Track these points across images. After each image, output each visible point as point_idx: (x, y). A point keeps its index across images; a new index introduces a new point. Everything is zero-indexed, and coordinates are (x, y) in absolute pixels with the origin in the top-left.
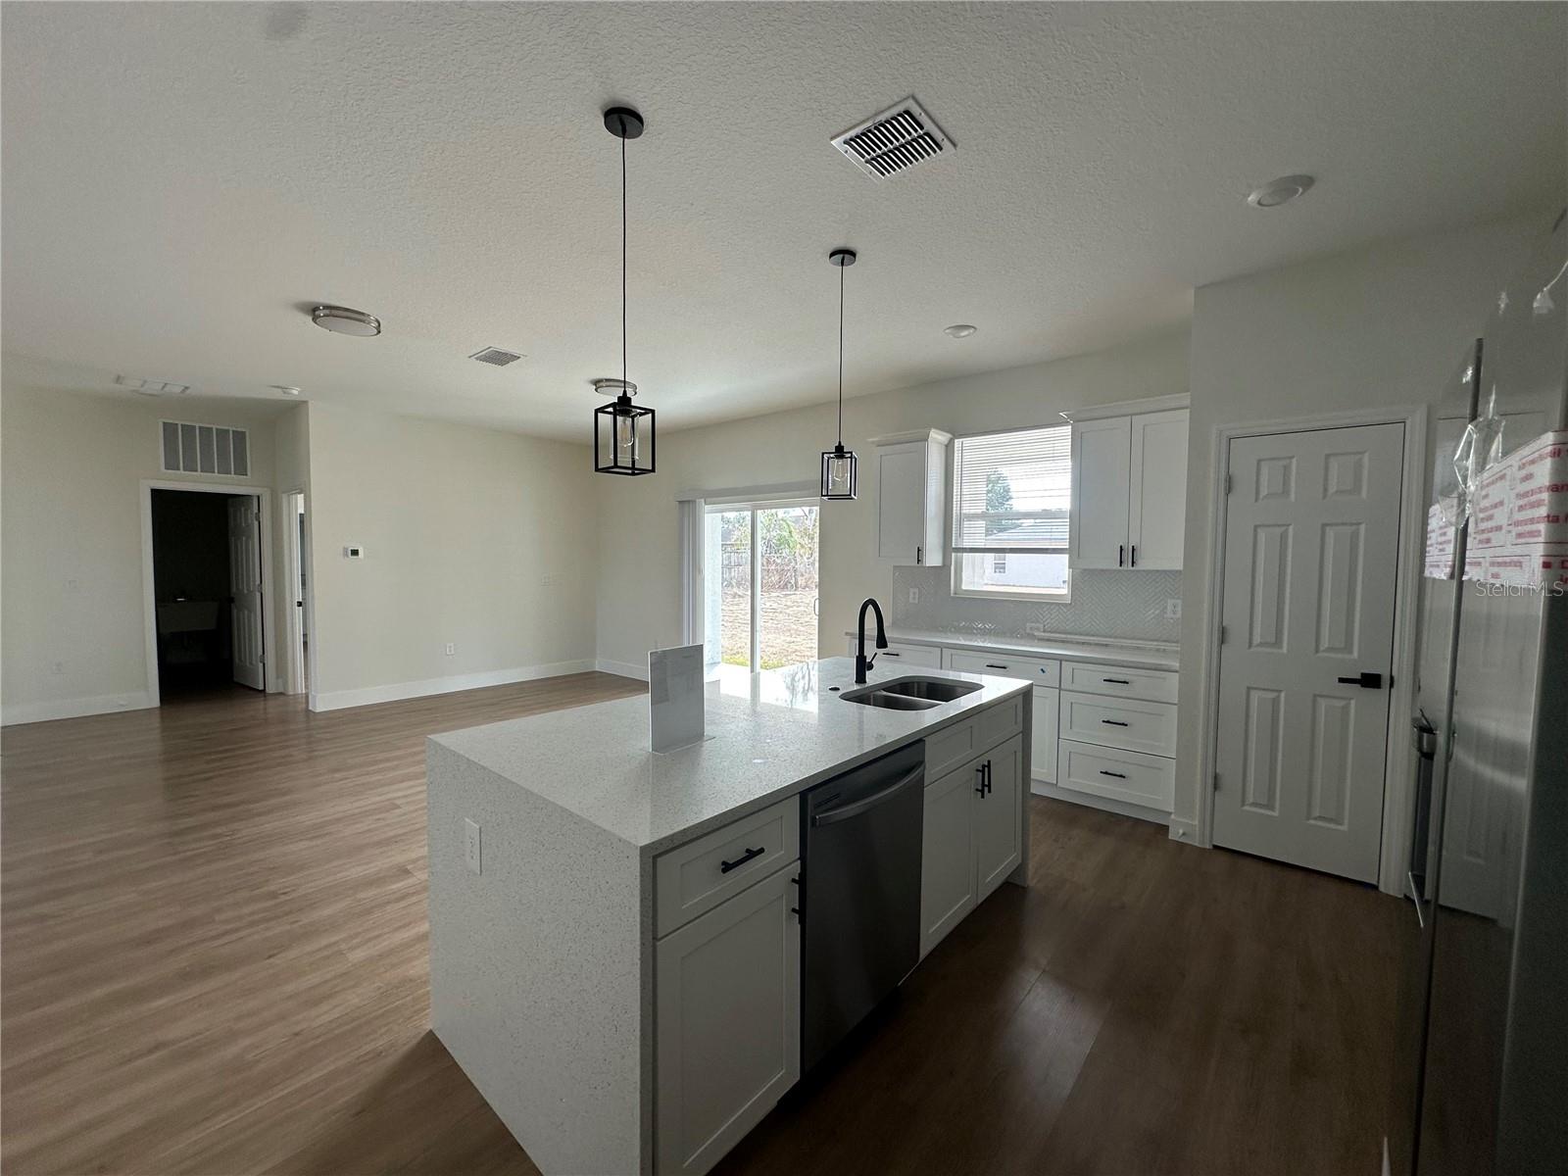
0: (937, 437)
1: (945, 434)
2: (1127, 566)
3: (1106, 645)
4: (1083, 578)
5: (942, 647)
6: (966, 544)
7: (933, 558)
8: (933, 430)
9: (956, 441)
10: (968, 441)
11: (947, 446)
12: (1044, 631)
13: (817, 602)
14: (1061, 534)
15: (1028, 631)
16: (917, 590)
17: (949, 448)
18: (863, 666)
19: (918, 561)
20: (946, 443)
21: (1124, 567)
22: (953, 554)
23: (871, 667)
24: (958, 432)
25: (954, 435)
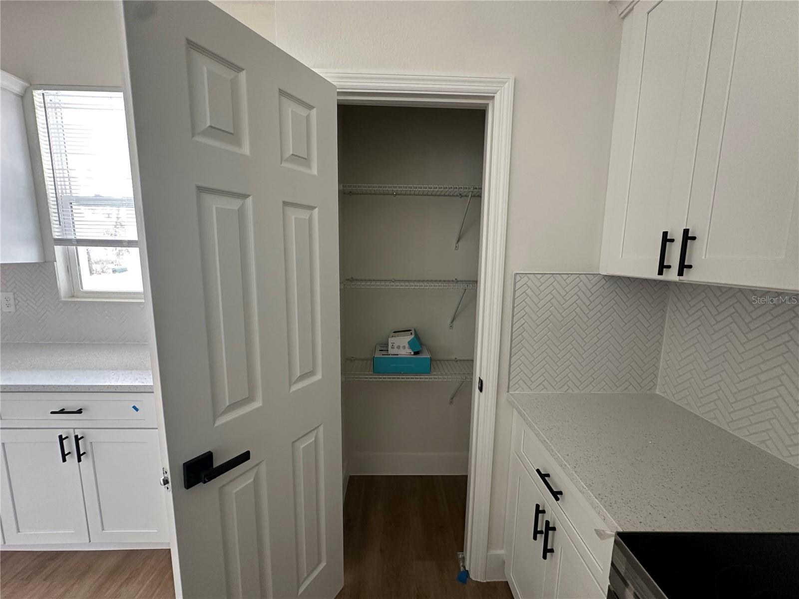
0: (5, 83)
1: (20, 80)
9: (36, 92)
10: (52, 96)
11: (22, 97)
17: (25, 102)
20: (22, 92)
22: (57, 248)
24: (38, 80)
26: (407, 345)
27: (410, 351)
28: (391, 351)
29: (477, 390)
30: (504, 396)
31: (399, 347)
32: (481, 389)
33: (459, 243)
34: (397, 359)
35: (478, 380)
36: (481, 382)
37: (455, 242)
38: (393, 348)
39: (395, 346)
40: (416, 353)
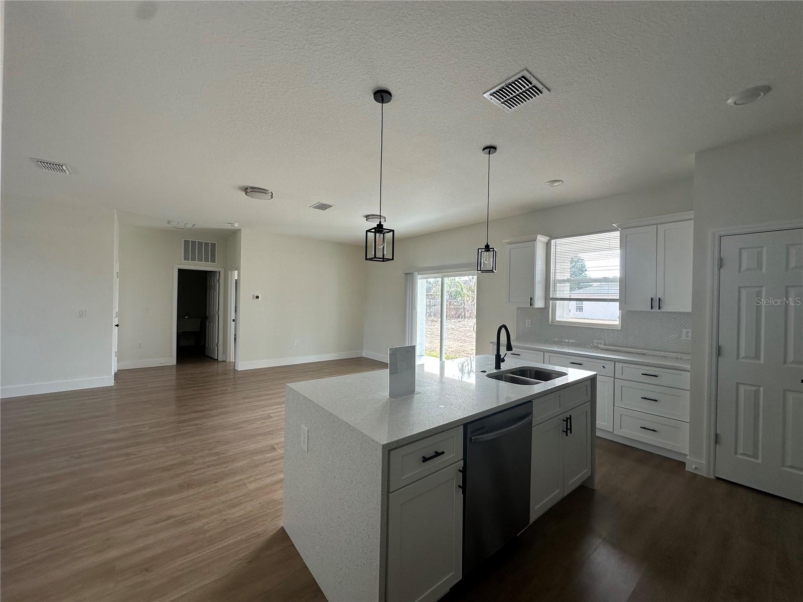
0: (541, 239)
2: (656, 309)
3: (643, 354)
4: (627, 315)
5: (544, 351)
6: (558, 296)
7: (539, 303)
8: (539, 235)
9: (552, 241)
10: (559, 241)
11: (547, 243)
12: (605, 345)
13: (475, 325)
14: (614, 291)
15: (595, 344)
16: (530, 321)
17: (548, 245)
18: (499, 360)
19: (531, 305)
20: (546, 242)
21: (654, 310)
22: (551, 301)
23: (503, 360)
24: (553, 236)
25: (551, 238)
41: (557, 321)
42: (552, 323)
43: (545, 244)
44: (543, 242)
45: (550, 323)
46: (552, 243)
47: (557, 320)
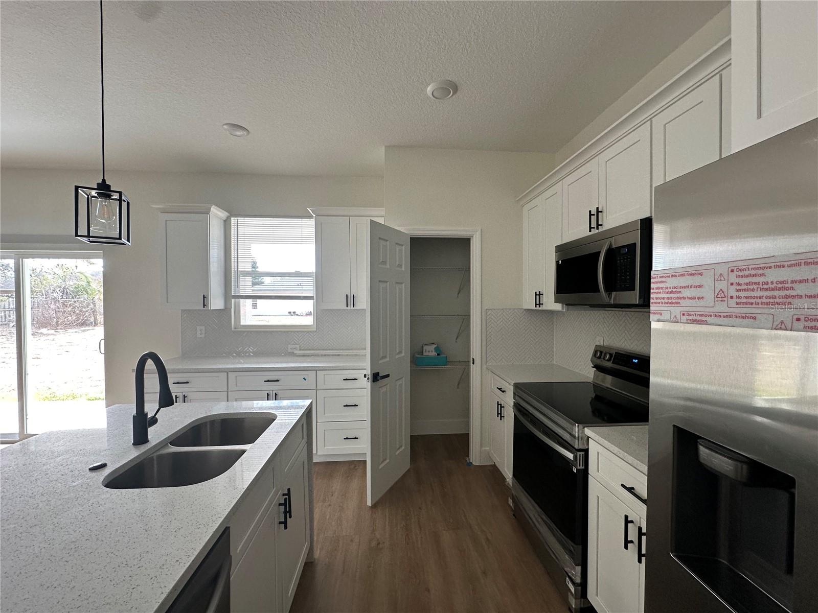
0: (217, 214)
1: (224, 212)
2: (350, 307)
5: (227, 371)
6: (242, 293)
7: (216, 303)
8: (213, 206)
9: (232, 218)
10: (241, 220)
11: (225, 221)
15: (290, 351)
16: (203, 328)
17: (226, 223)
19: (204, 305)
20: (225, 218)
22: (233, 300)
24: (234, 212)
25: (231, 215)
26: (434, 350)
27: (435, 353)
28: (424, 354)
29: (472, 364)
30: (485, 367)
31: (429, 352)
32: (473, 363)
33: (459, 295)
34: (428, 358)
35: (472, 359)
36: (473, 359)
37: (456, 294)
38: (426, 352)
39: (427, 350)
40: (438, 355)
41: (243, 326)
42: (235, 328)
43: (222, 221)
44: (221, 219)
45: (233, 329)
46: (232, 222)
47: (242, 324)
